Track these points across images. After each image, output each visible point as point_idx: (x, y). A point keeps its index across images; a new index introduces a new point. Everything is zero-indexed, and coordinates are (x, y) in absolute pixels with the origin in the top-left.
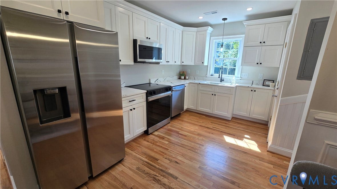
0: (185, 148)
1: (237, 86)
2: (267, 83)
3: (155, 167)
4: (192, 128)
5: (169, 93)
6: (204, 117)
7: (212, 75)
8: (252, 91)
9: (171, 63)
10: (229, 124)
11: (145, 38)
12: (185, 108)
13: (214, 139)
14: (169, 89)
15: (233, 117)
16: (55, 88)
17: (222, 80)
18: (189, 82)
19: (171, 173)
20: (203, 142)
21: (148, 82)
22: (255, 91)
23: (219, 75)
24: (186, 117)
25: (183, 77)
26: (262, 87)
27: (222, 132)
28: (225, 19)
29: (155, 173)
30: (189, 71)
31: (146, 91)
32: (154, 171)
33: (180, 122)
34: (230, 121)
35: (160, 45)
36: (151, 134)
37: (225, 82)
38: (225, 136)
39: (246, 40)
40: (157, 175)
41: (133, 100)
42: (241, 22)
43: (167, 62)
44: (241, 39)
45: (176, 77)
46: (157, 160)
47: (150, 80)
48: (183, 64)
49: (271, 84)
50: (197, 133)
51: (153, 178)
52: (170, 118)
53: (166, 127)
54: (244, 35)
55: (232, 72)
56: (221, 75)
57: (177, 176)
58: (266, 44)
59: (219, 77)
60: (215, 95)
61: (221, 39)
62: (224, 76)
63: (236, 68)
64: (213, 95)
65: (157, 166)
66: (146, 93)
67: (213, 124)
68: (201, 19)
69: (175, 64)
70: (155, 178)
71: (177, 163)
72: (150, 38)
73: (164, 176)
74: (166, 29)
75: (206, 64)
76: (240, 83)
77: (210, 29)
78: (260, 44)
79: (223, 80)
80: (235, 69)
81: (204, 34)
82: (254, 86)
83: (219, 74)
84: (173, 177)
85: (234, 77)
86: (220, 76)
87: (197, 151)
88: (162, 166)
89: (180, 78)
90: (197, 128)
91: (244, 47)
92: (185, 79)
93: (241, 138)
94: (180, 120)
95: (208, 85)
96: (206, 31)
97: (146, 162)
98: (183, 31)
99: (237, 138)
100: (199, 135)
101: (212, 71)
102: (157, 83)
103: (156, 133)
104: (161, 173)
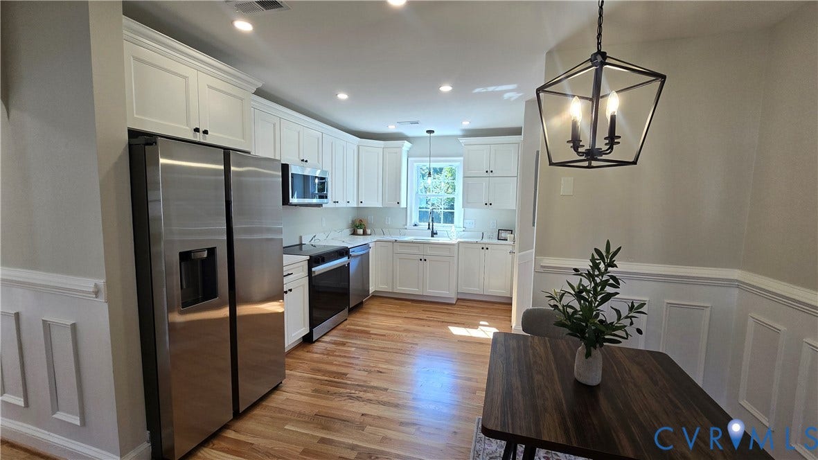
0: (388, 352)
1: (459, 243)
2: (503, 235)
3: (346, 384)
4: (392, 323)
5: (344, 260)
6: (409, 303)
7: (416, 225)
8: (483, 248)
9: (342, 204)
10: (453, 310)
11: (298, 160)
12: (372, 289)
13: (433, 333)
14: (343, 252)
15: (458, 299)
16: (203, 250)
17: (433, 234)
18: (376, 240)
19: (375, 385)
20: (416, 340)
21: (298, 243)
22: (487, 249)
23: (429, 225)
24: (374, 307)
25: (361, 231)
26: (496, 241)
27: (443, 322)
28: (430, 132)
29: (349, 391)
30: (371, 219)
31: (308, 258)
32: (346, 389)
33: (366, 316)
34: (455, 304)
35: (323, 171)
36: (317, 340)
37: (439, 237)
38: (450, 327)
39: (466, 167)
40: (353, 392)
41: (289, 274)
42: (456, 137)
43: (335, 202)
44: (458, 163)
45: (348, 231)
46: (346, 374)
47: (301, 237)
48: (361, 205)
49: (509, 236)
50: (403, 329)
51: (348, 396)
52: (347, 309)
53: (341, 326)
54: (462, 158)
55: (449, 217)
56: (431, 224)
57: (385, 387)
58: (495, 174)
59: (429, 228)
60: (425, 260)
61: (425, 161)
62: (437, 227)
63: (456, 211)
64: (421, 260)
65: (349, 382)
66: (308, 260)
67: (427, 313)
68: (392, 128)
69: (349, 205)
70: (351, 396)
71: (381, 372)
72: (306, 161)
73: (365, 391)
74: (332, 143)
75: (403, 205)
76: (464, 238)
77: (407, 145)
78: (486, 174)
79: (436, 234)
80: (453, 213)
81: (396, 153)
82: (485, 240)
83: (427, 224)
84: (381, 390)
85: (453, 228)
86: (431, 227)
87: (408, 353)
88: (355, 380)
89: (354, 233)
90: (400, 321)
91: (464, 177)
92: (365, 234)
93: (475, 326)
94: (365, 313)
95: (412, 242)
96: (400, 148)
97: (326, 380)
98: (358, 147)
99: (469, 327)
100: (406, 330)
101: (415, 218)
102: (313, 242)
103: (326, 339)
104: (360, 388)
